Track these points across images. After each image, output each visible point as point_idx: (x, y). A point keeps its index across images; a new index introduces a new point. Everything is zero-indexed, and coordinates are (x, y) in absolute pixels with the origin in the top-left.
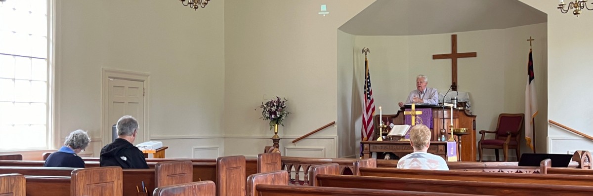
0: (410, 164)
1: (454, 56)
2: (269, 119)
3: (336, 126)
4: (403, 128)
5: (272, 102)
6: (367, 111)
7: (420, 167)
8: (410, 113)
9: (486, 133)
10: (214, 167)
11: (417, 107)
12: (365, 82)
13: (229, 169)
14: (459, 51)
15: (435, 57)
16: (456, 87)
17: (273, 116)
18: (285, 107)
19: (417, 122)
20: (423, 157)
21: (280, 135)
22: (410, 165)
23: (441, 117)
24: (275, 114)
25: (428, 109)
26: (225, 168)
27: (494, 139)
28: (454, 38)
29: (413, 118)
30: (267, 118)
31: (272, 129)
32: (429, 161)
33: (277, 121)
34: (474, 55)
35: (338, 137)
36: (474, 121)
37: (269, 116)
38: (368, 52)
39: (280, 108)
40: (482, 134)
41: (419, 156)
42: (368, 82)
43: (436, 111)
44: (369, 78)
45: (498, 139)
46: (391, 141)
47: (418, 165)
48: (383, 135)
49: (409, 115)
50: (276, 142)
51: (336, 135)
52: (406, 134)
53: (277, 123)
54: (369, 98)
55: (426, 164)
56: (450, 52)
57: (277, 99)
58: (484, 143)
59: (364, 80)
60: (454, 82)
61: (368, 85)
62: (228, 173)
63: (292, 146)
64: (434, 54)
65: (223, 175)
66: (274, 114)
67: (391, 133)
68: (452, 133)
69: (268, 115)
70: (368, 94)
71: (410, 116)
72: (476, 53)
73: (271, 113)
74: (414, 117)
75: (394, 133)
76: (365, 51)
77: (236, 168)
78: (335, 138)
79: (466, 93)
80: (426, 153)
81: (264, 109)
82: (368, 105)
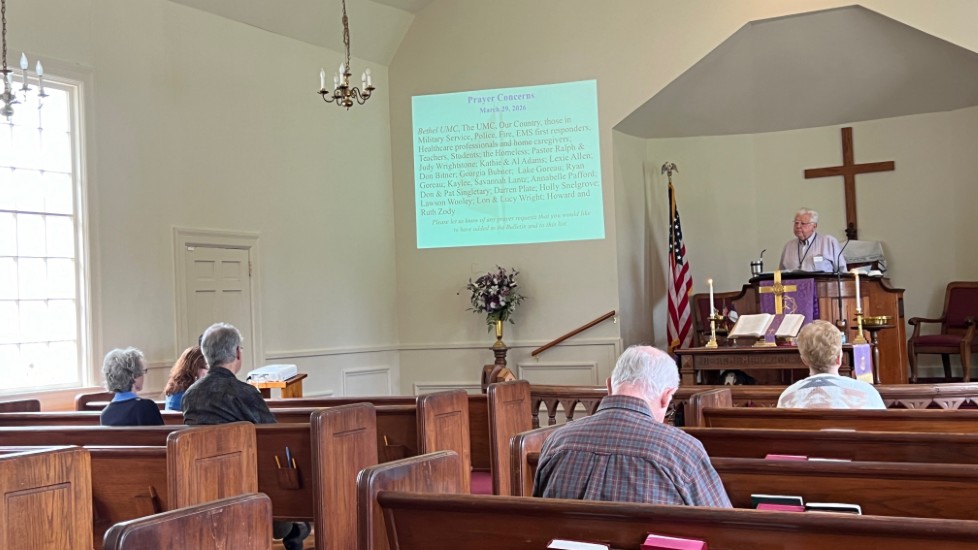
0: (807, 399)
1: (849, 170)
2: (484, 311)
3: (616, 320)
4: (760, 320)
5: (488, 278)
6: (678, 286)
7: (828, 404)
8: (772, 289)
9: (922, 324)
10: (412, 413)
11: (785, 277)
12: (671, 229)
13: (441, 417)
14: (858, 160)
15: (810, 174)
16: (855, 232)
17: (493, 305)
18: (515, 286)
19: (786, 306)
20: (833, 384)
21: (507, 341)
22: (807, 402)
23: (834, 296)
24: (497, 300)
25: (807, 280)
26: (432, 414)
27: (939, 333)
28: (847, 135)
29: (778, 301)
30: (481, 308)
31: (493, 331)
32: (846, 392)
33: (501, 313)
34: (889, 166)
35: (622, 341)
36: (901, 299)
37: (484, 305)
38: (673, 171)
39: (505, 288)
40: (916, 326)
41: (824, 382)
42: (676, 231)
43: (822, 284)
44: (678, 222)
45: (947, 333)
46: (734, 348)
47: (822, 399)
48: (717, 333)
49: (768, 294)
50: (500, 354)
51: (619, 338)
52: (768, 332)
53: (501, 318)
54: (680, 262)
55: (843, 399)
56: (838, 162)
57: (498, 272)
58: (920, 344)
59: (668, 226)
60: (851, 221)
61: (676, 235)
62: (438, 425)
63: (531, 362)
64: (807, 168)
65: (430, 430)
66: (494, 301)
67: (736, 332)
68: (860, 327)
69: (481, 303)
70: (677, 253)
71: (771, 296)
72: (892, 163)
73: (488, 298)
74: (780, 298)
75: (741, 330)
76: (667, 169)
77: (453, 414)
78: (617, 345)
79: (877, 243)
80: (837, 375)
81: (476, 290)
82: (678, 276)
